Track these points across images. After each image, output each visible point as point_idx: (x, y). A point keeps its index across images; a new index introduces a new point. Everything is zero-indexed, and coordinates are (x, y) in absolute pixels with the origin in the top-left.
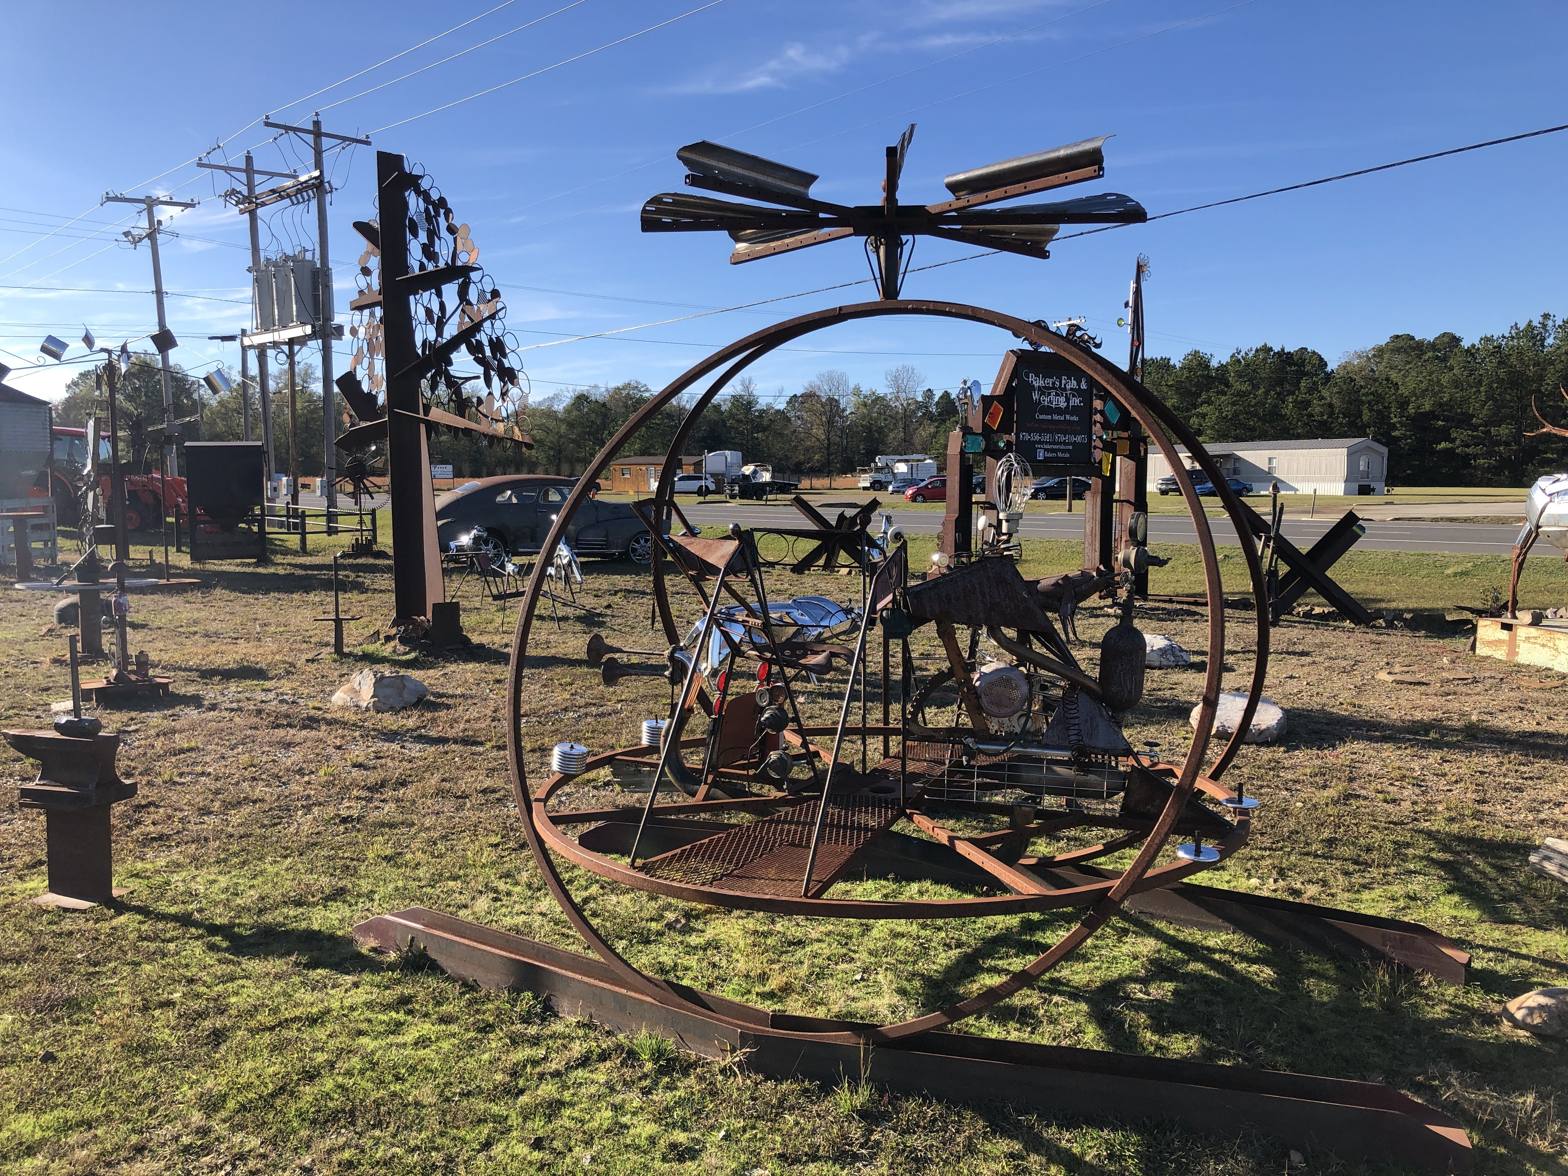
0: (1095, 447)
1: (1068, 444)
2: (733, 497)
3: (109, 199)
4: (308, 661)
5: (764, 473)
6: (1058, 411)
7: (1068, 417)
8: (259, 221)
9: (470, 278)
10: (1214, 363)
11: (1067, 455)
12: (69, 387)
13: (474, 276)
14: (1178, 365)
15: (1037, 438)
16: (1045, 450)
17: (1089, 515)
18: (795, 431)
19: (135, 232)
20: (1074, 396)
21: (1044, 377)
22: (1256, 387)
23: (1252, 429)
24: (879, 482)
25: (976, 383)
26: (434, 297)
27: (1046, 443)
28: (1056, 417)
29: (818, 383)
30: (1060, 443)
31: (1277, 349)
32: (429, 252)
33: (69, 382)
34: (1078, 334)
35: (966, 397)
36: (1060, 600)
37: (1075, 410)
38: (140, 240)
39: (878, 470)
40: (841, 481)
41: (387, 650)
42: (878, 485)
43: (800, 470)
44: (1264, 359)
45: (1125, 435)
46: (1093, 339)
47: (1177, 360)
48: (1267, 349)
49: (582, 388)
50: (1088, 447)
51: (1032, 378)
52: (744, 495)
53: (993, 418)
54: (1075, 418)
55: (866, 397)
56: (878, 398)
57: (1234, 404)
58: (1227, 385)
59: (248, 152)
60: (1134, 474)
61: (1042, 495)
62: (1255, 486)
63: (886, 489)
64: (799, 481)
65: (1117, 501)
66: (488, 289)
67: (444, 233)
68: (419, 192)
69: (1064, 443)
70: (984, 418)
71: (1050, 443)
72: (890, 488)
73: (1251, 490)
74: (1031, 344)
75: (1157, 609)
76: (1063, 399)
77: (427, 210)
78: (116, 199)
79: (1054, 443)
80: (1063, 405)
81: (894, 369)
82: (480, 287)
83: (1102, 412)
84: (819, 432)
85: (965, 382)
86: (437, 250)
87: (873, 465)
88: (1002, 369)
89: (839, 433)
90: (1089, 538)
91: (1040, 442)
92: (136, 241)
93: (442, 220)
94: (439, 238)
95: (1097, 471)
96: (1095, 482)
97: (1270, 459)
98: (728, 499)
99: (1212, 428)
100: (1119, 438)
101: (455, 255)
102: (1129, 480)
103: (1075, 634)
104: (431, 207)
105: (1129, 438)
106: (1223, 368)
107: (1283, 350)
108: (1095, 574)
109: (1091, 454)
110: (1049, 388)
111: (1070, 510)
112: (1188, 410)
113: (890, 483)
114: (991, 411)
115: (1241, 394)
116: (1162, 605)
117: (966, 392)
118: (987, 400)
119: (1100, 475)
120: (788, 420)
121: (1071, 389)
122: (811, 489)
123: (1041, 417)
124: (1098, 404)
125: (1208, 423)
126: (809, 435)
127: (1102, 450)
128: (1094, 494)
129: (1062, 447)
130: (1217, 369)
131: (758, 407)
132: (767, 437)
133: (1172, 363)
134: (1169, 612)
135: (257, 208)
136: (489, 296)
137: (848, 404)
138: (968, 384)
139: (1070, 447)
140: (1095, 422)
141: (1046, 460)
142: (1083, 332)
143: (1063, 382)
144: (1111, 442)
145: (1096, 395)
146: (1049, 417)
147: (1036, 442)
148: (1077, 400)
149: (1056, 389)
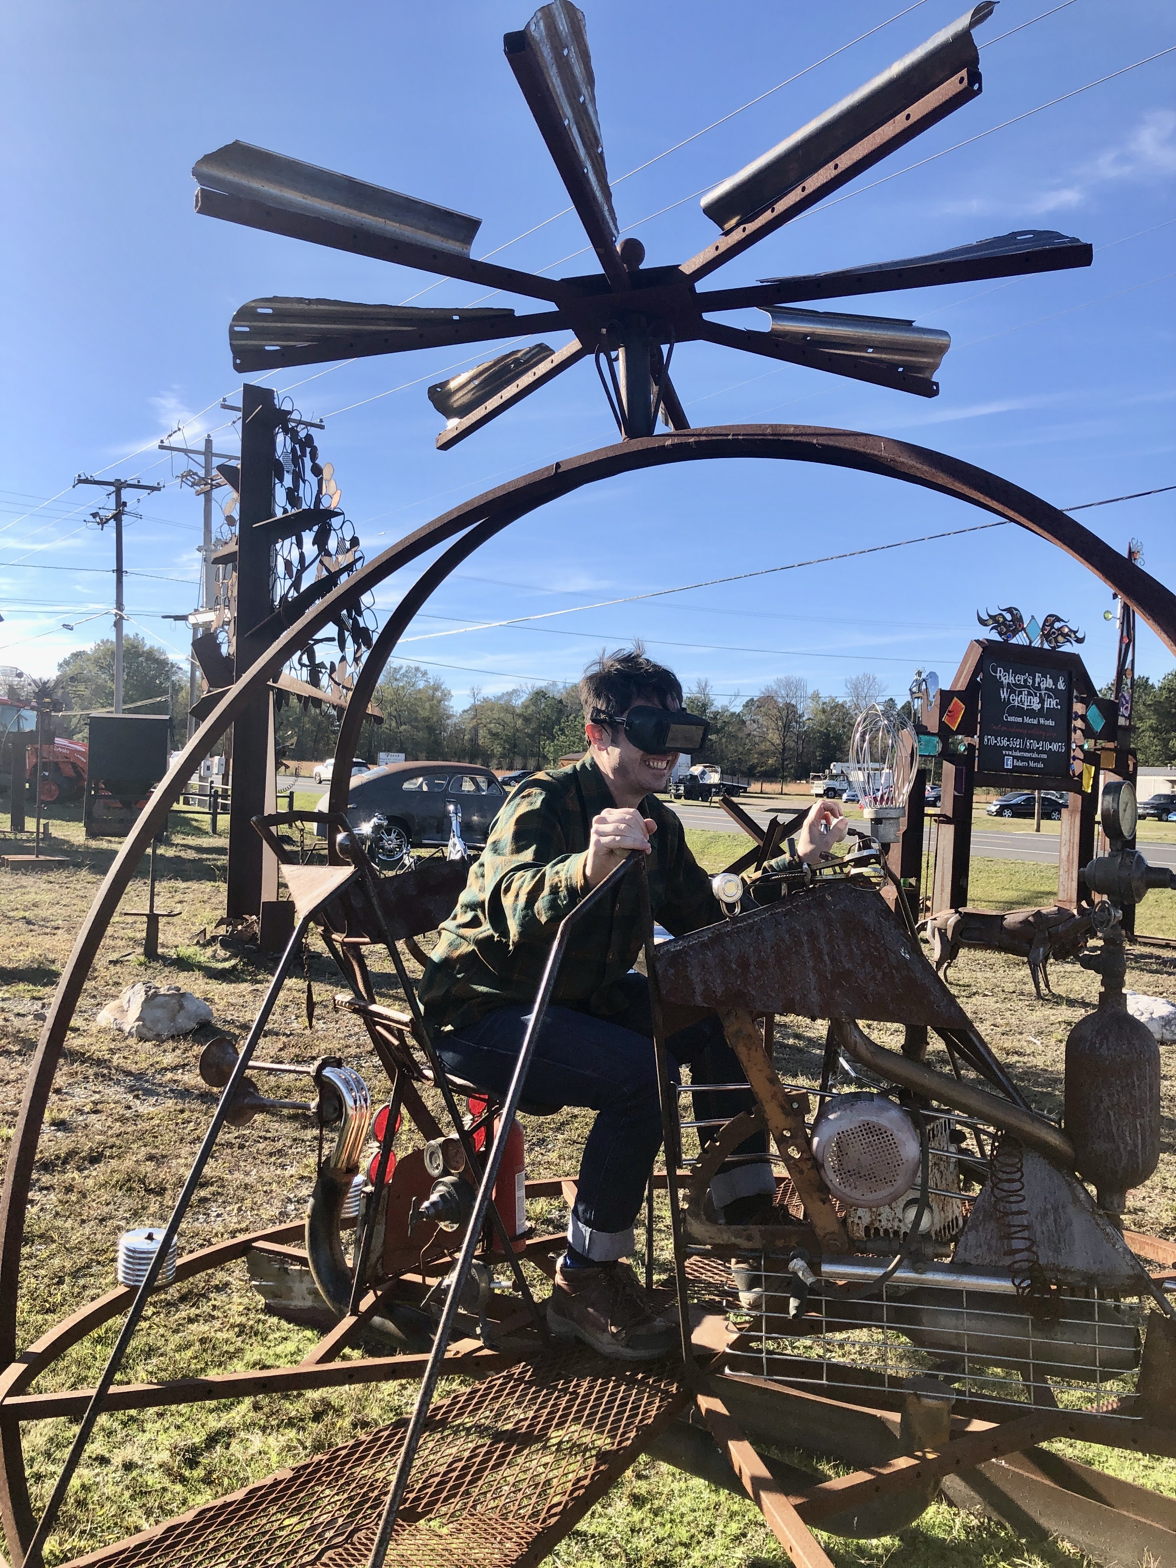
0: (1075, 758)
1: (1043, 752)
2: (678, 797)
3: (80, 481)
4: (111, 962)
5: (713, 774)
6: (1031, 713)
7: (1042, 721)
8: (213, 502)
9: (330, 525)
11: (1041, 765)
12: (60, 666)
13: (336, 522)
14: (1157, 685)
15: (1005, 743)
16: (1014, 757)
17: (1065, 837)
18: (749, 735)
19: (102, 513)
20: (1049, 697)
21: (1015, 673)
24: (833, 789)
25: (933, 675)
26: (294, 546)
27: (1016, 749)
28: (1027, 720)
29: (775, 688)
30: (1032, 751)
32: (293, 497)
33: (61, 661)
34: (1057, 625)
35: (920, 690)
36: (1030, 942)
37: (1049, 714)
38: (108, 520)
39: (833, 777)
40: (791, 787)
41: (204, 956)
42: (831, 792)
43: (752, 774)
45: (1111, 745)
46: (1075, 632)
49: (541, 684)
50: (1066, 758)
51: (1000, 673)
52: (689, 795)
53: (952, 717)
54: (1051, 723)
55: (824, 703)
56: (837, 706)
59: (209, 436)
61: (1007, 812)
63: (840, 796)
64: (749, 784)
65: (1099, 823)
66: (348, 537)
67: (309, 475)
68: (286, 431)
69: (1038, 751)
70: (941, 717)
71: (1021, 750)
72: (845, 796)
74: (1000, 634)
75: (1151, 956)
76: (1036, 700)
77: (294, 450)
78: (86, 481)
79: (1025, 750)
80: (1036, 706)
81: (854, 677)
82: (340, 535)
83: (1083, 718)
84: (774, 737)
85: (919, 673)
86: (301, 494)
87: (827, 771)
88: (965, 662)
89: (795, 738)
90: (1064, 864)
91: (1008, 748)
92: (103, 522)
93: (307, 460)
94: (304, 481)
95: (1076, 786)
96: (1074, 800)
98: (673, 799)
100: (1103, 749)
101: (318, 500)
103: (1047, 986)
104: (297, 446)
105: (1114, 750)
108: (1075, 912)
109: (1068, 765)
110: (1020, 686)
111: (1038, 830)
113: (845, 791)
114: (950, 708)
116: (1156, 951)
117: (920, 685)
118: (946, 697)
119: (1079, 791)
120: (744, 722)
121: (1046, 689)
122: (761, 793)
123: (1011, 719)
124: (1078, 708)
126: (765, 739)
127: (1083, 761)
128: (1072, 813)
129: (1035, 755)
131: (713, 709)
132: (720, 739)
133: (1150, 682)
134: (1165, 962)
135: (212, 489)
136: (348, 544)
137: (806, 709)
138: (924, 676)
139: (1045, 756)
140: (1075, 729)
141: (1015, 769)
142: (1063, 624)
143: (1037, 680)
144: (1094, 753)
145: (1076, 697)
146: (1020, 720)
147: (1003, 748)
148: (1054, 702)
149: (1028, 687)
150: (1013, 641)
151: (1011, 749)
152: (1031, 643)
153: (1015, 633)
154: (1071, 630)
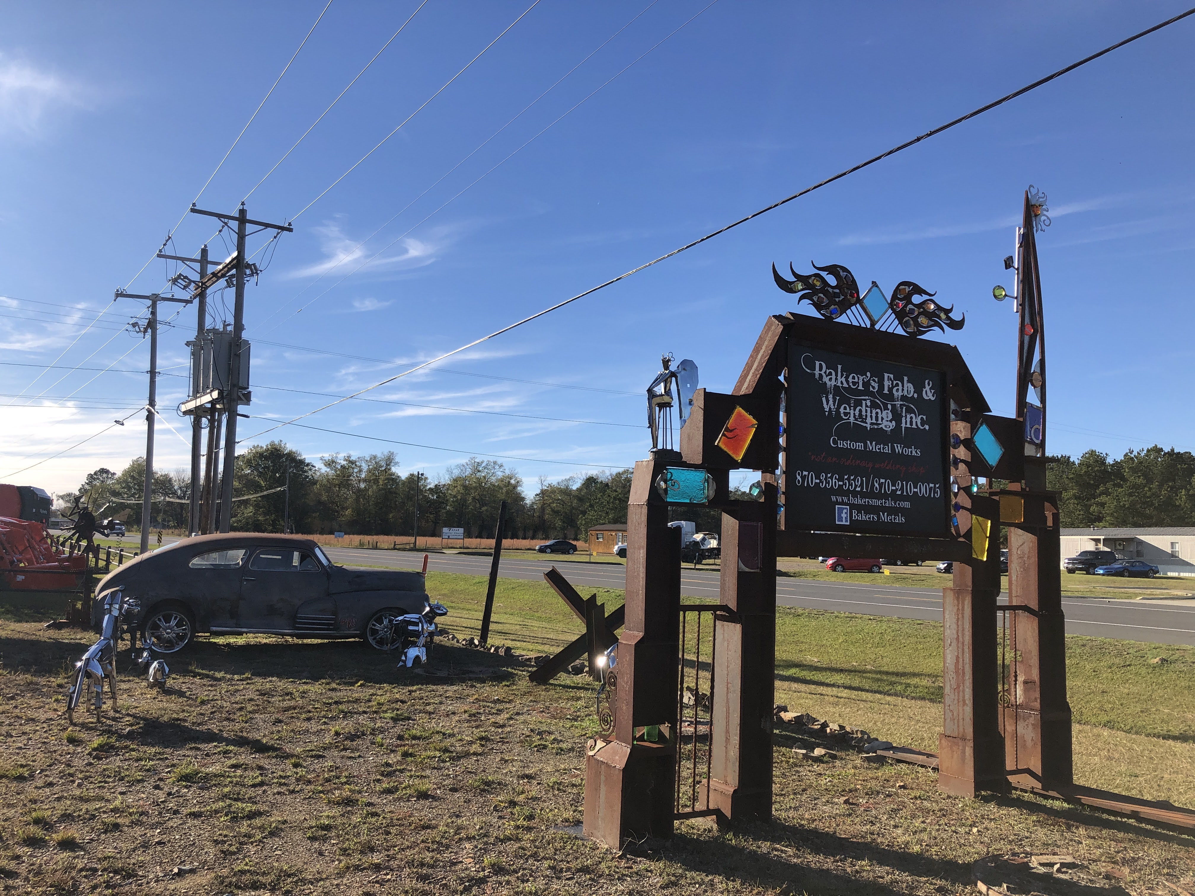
0: (958, 507)
1: (902, 498)
3: (118, 296)
5: (712, 541)
6: (878, 435)
7: (898, 449)
10: (1110, 461)
11: (900, 519)
14: (1077, 462)
15: (834, 482)
16: (853, 507)
20: (909, 411)
21: (847, 371)
22: (1150, 481)
23: (1150, 517)
25: (687, 365)
27: (855, 494)
28: (872, 446)
30: (885, 496)
31: (1167, 449)
34: (917, 299)
37: (911, 437)
44: (1156, 458)
45: (1016, 487)
46: (947, 312)
47: (1076, 458)
48: (1157, 450)
50: (943, 507)
51: (820, 369)
53: (735, 439)
54: (915, 452)
57: (1130, 495)
58: (1123, 479)
59: (205, 247)
60: (1034, 559)
62: (1160, 567)
65: (1004, 608)
69: (893, 496)
70: (708, 437)
71: (863, 495)
73: (1158, 572)
74: (818, 306)
76: (886, 415)
78: (123, 295)
79: (871, 495)
80: (887, 424)
83: (968, 444)
88: (754, 348)
91: (840, 491)
95: (962, 550)
96: (959, 572)
97: (1172, 544)
99: (1112, 515)
100: (1003, 492)
102: (1026, 570)
105: (1020, 494)
106: (1117, 464)
107: (1173, 450)
109: (948, 519)
110: (857, 392)
112: (1089, 500)
114: (727, 423)
115: (1135, 486)
118: (717, 404)
119: (968, 559)
121: (903, 398)
123: (841, 444)
124: (959, 429)
125: (1106, 510)
127: (972, 511)
128: (958, 592)
129: (890, 503)
130: (1113, 465)
133: (1071, 460)
138: (673, 367)
139: (907, 505)
140: (956, 462)
141: (855, 526)
142: (925, 297)
143: (887, 383)
144: (989, 499)
145: (955, 412)
146: (860, 446)
147: (833, 491)
148: (917, 420)
149: (872, 394)
150: (843, 319)
151: (846, 493)
152: (873, 323)
153: (844, 307)
154: (939, 308)
